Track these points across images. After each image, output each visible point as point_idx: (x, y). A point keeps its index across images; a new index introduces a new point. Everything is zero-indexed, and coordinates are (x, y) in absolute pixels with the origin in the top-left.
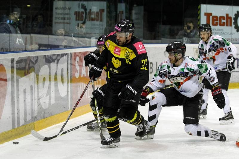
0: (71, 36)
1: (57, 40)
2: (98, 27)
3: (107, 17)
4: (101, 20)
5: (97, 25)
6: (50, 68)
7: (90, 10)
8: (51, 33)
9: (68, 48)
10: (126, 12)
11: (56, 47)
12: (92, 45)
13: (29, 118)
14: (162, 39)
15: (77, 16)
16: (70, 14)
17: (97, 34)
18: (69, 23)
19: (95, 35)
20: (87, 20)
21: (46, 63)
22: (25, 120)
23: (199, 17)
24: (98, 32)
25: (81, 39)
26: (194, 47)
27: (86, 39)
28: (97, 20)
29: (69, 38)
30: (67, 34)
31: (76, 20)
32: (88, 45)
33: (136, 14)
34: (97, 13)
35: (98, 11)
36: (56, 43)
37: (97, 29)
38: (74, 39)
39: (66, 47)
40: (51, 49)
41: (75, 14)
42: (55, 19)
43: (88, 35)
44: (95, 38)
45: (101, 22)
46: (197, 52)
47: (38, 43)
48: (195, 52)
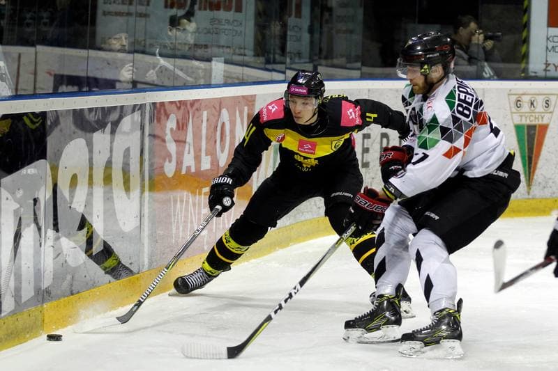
0: (154, 55)
1: (109, 64)
2: (231, 27)
4: (239, 9)
5: (228, 21)
6: (90, 144)
9: (144, 90)
11: (108, 86)
12: (213, 82)
13: (28, 293)
18: (145, 16)
19: (221, 50)
20: (196, 7)
21: (80, 132)
22: (15, 301)
23: (526, 3)
25: (180, 62)
26: (510, 90)
27: (196, 63)
28: (228, 9)
29: (148, 58)
30: (139, 48)
31: (166, 7)
32: (202, 82)
38: (163, 62)
39: (135, 86)
40: (90, 93)
42: (105, 3)
43: (199, 52)
44: (223, 59)
45: (238, 14)
46: (518, 103)
47: (53, 73)
48: (513, 105)
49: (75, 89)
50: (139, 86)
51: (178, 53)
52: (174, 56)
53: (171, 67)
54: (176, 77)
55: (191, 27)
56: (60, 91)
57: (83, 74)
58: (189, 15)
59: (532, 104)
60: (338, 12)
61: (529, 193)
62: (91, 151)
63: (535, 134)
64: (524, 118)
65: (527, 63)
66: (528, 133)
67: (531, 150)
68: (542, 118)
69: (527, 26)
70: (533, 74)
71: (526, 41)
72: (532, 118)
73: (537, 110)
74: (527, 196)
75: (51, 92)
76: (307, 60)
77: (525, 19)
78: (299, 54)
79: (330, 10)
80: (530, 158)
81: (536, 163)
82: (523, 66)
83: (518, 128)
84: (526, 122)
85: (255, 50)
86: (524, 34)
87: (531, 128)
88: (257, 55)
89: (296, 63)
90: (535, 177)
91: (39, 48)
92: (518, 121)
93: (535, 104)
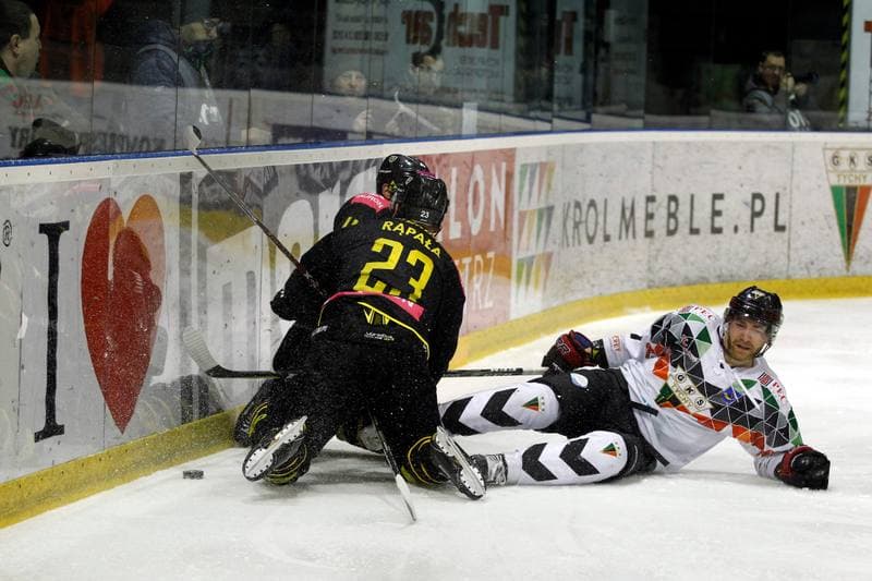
0: (392, 99)
1: (338, 111)
2: (484, 67)
3: (519, 32)
4: (495, 45)
5: (482, 61)
6: (315, 208)
7: (456, 6)
8: (317, 87)
9: (382, 142)
10: (587, 15)
11: (338, 137)
12: (464, 132)
14: (713, 112)
15: (412, 29)
16: (386, 21)
17: (482, 91)
18: (383, 53)
19: (474, 95)
20: (443, 42)
21: (302, 194)
23: (845, 38)
24: (484, 87)
25: (423, 108)
26: (826, 143)
27: (445, 110)
28: (482, 44)
29: (385, 104)
30: (374, 92)
31: (408, 41)
32: (451, 132)
33: (620, 21)
34: (483, 16)
35: (485, 10)
36: (337, 123)
37: (480, 76)
38: (403, 107)
39: (370, 137)
40: (317, 145)
41: (403, 23)
42: (335, 38)
43: (448, 97)
44: (475, 104)
45: (494, 52)
46: (835, 160)
47: (272, 122)
48: (828, 161)
49: (299, 140)
50: (375, 137)
51: (422, 97)
52: (417, 102)
53: (413, 114)
54: (419, 127)
55: (438, 65)
56: (280, 142)
57: (307, 123)
58: (435, 51)
59: (852, 160)
60: (617, 48)
61: (848, 269)
62: (316, 216)
63: (855, 198)
64: (842, 178)
65: (846, 111)
66: (847, 197)
67: (850, 217)
68: (865, 177)
69: (846, 66)
70: (854, 125)
71: (845, 84)
72: (852, 178)
73: (859, 168)
74: (845, 272)
75: (268, 143)
76: (579, 106)
77: (844, 56)
78: (570, 100)
79: (607, 45)
80: (850, 227)
81: (857, 233)
82: (841, 114)
83: (835, 190)
84: (845, 182)
85: (515, 95)
86: (843, 76)
87: (851, 190)
88: (517, 101)
89: (565, 110)
90: (856, 250)
91: (254, 92)
92: (835, 181)
93: (856, 160)
